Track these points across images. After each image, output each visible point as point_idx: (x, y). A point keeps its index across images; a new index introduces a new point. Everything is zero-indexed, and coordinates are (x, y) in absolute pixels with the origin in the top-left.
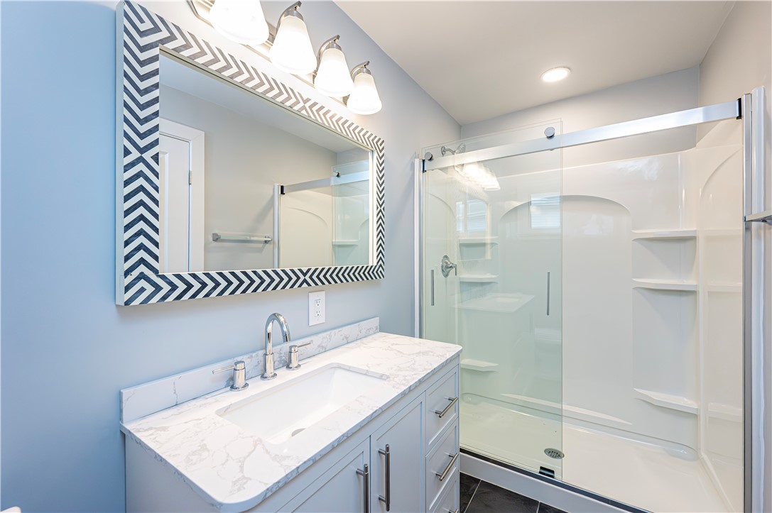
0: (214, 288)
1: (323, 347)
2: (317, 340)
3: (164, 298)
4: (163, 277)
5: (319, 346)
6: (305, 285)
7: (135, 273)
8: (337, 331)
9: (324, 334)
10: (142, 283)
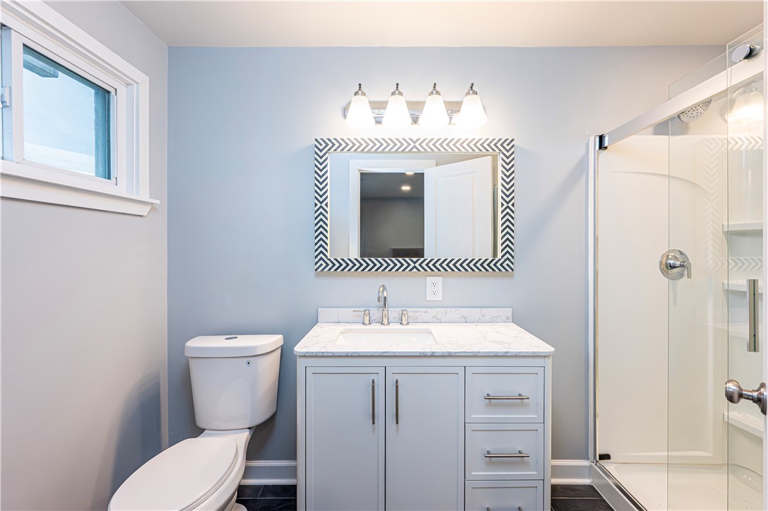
0: (353, 267)
1: (437, 319)
2: (432, 312)
3: (330, 269)
4: (329, 260)
5: (434, 317)
6: (415, 270)
7: (319, 257)
8: (453, 309)
9: (440, 309)
10: (321, 262)
